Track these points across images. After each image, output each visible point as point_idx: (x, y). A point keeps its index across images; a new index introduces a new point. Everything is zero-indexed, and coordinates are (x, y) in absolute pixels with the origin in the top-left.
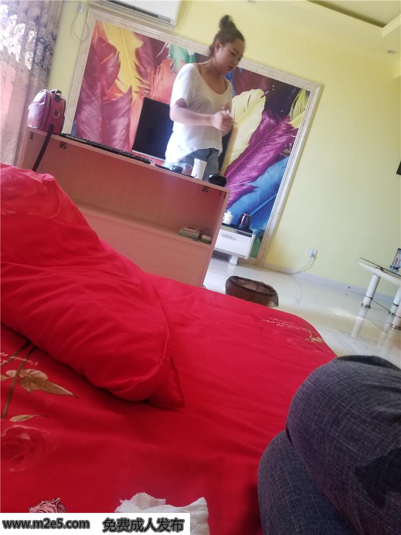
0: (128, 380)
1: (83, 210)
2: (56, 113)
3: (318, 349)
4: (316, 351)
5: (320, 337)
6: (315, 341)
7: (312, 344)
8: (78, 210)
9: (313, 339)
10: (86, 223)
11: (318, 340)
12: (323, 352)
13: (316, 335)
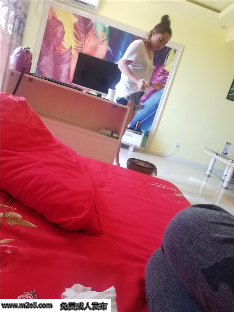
0: (69, 218)
1: (42, 119)
2: (27, 61)
3: (180, 200)
4: (179, 202)
5: (181, 193)
6: (178, 196)
7: (177, 197)
8: (40, 119)
9: (177, 195)
10: (44, 126)
11: (180, 195)
12: (183, 202)
13: (179, 192)
